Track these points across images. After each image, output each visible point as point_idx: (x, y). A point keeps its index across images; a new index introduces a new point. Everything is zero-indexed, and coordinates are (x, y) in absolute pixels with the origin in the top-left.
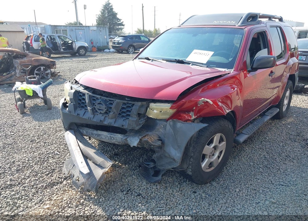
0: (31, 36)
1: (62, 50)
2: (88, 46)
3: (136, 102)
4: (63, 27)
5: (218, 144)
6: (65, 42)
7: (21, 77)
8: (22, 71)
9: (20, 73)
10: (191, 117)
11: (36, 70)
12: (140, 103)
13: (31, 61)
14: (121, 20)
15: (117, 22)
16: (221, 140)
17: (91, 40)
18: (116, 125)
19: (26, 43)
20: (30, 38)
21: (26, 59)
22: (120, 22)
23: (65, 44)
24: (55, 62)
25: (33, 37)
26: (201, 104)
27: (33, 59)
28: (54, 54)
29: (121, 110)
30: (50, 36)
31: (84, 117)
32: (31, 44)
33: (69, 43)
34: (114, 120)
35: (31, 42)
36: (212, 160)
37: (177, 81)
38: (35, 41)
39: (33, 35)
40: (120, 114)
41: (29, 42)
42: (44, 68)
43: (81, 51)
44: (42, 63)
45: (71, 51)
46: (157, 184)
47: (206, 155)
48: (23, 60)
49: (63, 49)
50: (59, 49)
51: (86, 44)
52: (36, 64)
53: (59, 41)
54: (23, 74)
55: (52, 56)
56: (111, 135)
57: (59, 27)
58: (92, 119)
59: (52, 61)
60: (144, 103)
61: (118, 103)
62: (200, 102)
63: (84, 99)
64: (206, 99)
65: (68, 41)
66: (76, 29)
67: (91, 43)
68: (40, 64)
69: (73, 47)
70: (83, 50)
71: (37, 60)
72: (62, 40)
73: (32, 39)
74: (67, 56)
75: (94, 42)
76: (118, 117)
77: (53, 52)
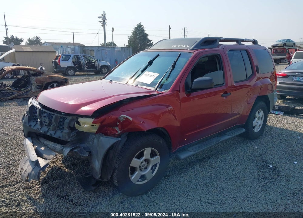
0: (59, 56)
1: (86, 69)
2: (110, 65)
3: (68, 117)
4: (90, 48)
5: (149, 157)
6: (90, 61)
7: (36, 92)
8: (38, 87)
9: (36, 89)
10: (117, 131)
11: (49, 86)
12: (70, 118)
13: (46, 78)
14: (151, 40)
15: (147, 43)
16: (153, 155)
17: (116, 59)
18: (55, 136)
19: (55, 62)
20: (59, 58)
21: (42, 77)
22: (150, 43)
23: (90, 63)
24: (68, 79)
25: (61, 56)
26: (123, 120)
27: (48, 76)
28: (80, 72)
29: (59, 124)
30: (77, 56)
31: (33, 128)
32: (59, 63)
33: (93, 63)
34: (54, 132)
35: (59, 62)
36: (144, 173)
37: (102, 99)
38: (62, 60)
39: (61, 55)
40: (58, 127)
41: (57, 61)
42: (57, 84)
43: (103, 69)
44: (56, 80)
45: (94, 69)
46: (92, 192)
47: (136, 168)
48: (38, 77)
49: (87, 67)
50: (83, 67)
51: (108, 63)
52: (50, 81)
53: (83, 61)
54: (38, 89)
55: (77, 73)
56: (54, 145)
57: (87, 48)
58: (39, 130)
59: (65, 79)
60: (75, 117)
61: (56, 117)
62: (122, 118)
63: (36, 112)
64: (125, 116)
65: (92, 61)
66: (101, 50)
67: (115, 62)
68: (53, 81)
69: (96, 66)
70: (105, 69)
71: (51, 78)
72: (88, 60)
73: (60, 58)
74: (91, 73)
75: (118, 61)
76: (57, 129)
77: (78, 70)
